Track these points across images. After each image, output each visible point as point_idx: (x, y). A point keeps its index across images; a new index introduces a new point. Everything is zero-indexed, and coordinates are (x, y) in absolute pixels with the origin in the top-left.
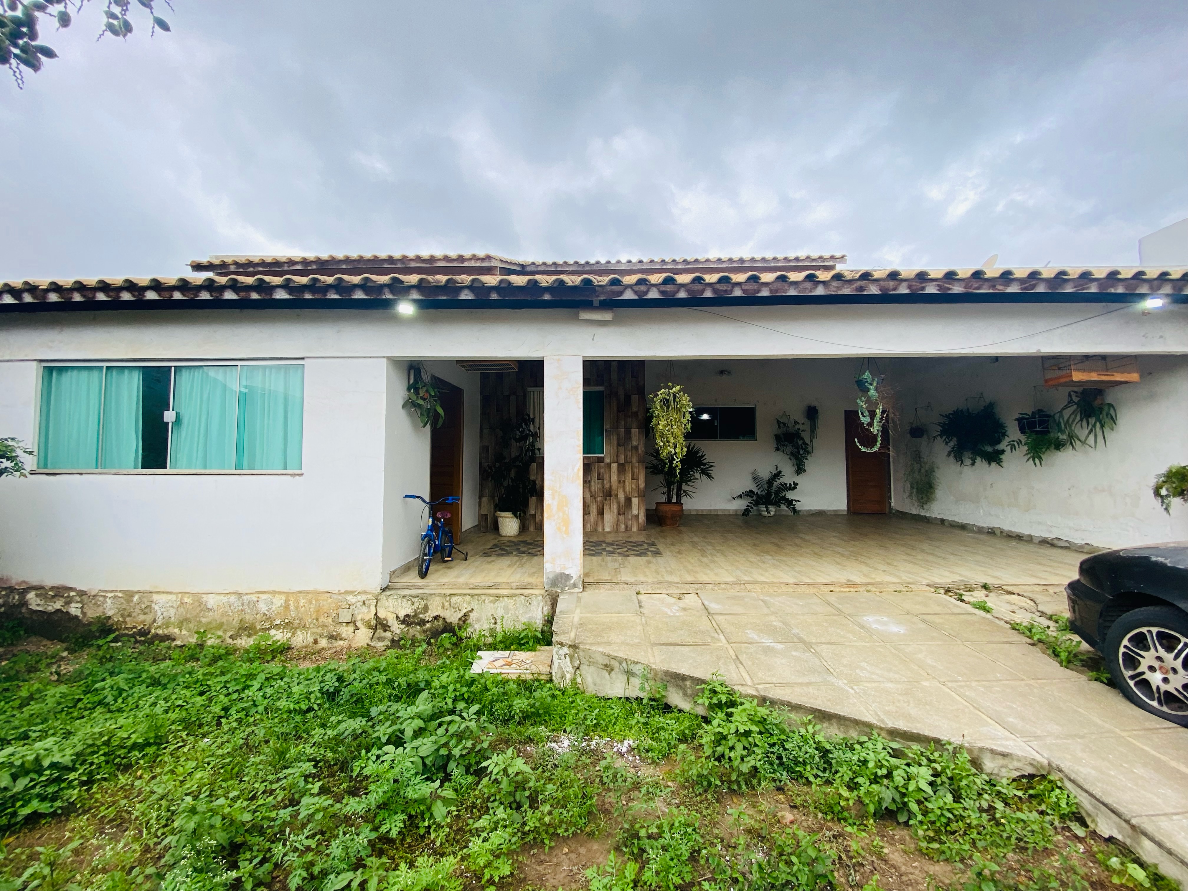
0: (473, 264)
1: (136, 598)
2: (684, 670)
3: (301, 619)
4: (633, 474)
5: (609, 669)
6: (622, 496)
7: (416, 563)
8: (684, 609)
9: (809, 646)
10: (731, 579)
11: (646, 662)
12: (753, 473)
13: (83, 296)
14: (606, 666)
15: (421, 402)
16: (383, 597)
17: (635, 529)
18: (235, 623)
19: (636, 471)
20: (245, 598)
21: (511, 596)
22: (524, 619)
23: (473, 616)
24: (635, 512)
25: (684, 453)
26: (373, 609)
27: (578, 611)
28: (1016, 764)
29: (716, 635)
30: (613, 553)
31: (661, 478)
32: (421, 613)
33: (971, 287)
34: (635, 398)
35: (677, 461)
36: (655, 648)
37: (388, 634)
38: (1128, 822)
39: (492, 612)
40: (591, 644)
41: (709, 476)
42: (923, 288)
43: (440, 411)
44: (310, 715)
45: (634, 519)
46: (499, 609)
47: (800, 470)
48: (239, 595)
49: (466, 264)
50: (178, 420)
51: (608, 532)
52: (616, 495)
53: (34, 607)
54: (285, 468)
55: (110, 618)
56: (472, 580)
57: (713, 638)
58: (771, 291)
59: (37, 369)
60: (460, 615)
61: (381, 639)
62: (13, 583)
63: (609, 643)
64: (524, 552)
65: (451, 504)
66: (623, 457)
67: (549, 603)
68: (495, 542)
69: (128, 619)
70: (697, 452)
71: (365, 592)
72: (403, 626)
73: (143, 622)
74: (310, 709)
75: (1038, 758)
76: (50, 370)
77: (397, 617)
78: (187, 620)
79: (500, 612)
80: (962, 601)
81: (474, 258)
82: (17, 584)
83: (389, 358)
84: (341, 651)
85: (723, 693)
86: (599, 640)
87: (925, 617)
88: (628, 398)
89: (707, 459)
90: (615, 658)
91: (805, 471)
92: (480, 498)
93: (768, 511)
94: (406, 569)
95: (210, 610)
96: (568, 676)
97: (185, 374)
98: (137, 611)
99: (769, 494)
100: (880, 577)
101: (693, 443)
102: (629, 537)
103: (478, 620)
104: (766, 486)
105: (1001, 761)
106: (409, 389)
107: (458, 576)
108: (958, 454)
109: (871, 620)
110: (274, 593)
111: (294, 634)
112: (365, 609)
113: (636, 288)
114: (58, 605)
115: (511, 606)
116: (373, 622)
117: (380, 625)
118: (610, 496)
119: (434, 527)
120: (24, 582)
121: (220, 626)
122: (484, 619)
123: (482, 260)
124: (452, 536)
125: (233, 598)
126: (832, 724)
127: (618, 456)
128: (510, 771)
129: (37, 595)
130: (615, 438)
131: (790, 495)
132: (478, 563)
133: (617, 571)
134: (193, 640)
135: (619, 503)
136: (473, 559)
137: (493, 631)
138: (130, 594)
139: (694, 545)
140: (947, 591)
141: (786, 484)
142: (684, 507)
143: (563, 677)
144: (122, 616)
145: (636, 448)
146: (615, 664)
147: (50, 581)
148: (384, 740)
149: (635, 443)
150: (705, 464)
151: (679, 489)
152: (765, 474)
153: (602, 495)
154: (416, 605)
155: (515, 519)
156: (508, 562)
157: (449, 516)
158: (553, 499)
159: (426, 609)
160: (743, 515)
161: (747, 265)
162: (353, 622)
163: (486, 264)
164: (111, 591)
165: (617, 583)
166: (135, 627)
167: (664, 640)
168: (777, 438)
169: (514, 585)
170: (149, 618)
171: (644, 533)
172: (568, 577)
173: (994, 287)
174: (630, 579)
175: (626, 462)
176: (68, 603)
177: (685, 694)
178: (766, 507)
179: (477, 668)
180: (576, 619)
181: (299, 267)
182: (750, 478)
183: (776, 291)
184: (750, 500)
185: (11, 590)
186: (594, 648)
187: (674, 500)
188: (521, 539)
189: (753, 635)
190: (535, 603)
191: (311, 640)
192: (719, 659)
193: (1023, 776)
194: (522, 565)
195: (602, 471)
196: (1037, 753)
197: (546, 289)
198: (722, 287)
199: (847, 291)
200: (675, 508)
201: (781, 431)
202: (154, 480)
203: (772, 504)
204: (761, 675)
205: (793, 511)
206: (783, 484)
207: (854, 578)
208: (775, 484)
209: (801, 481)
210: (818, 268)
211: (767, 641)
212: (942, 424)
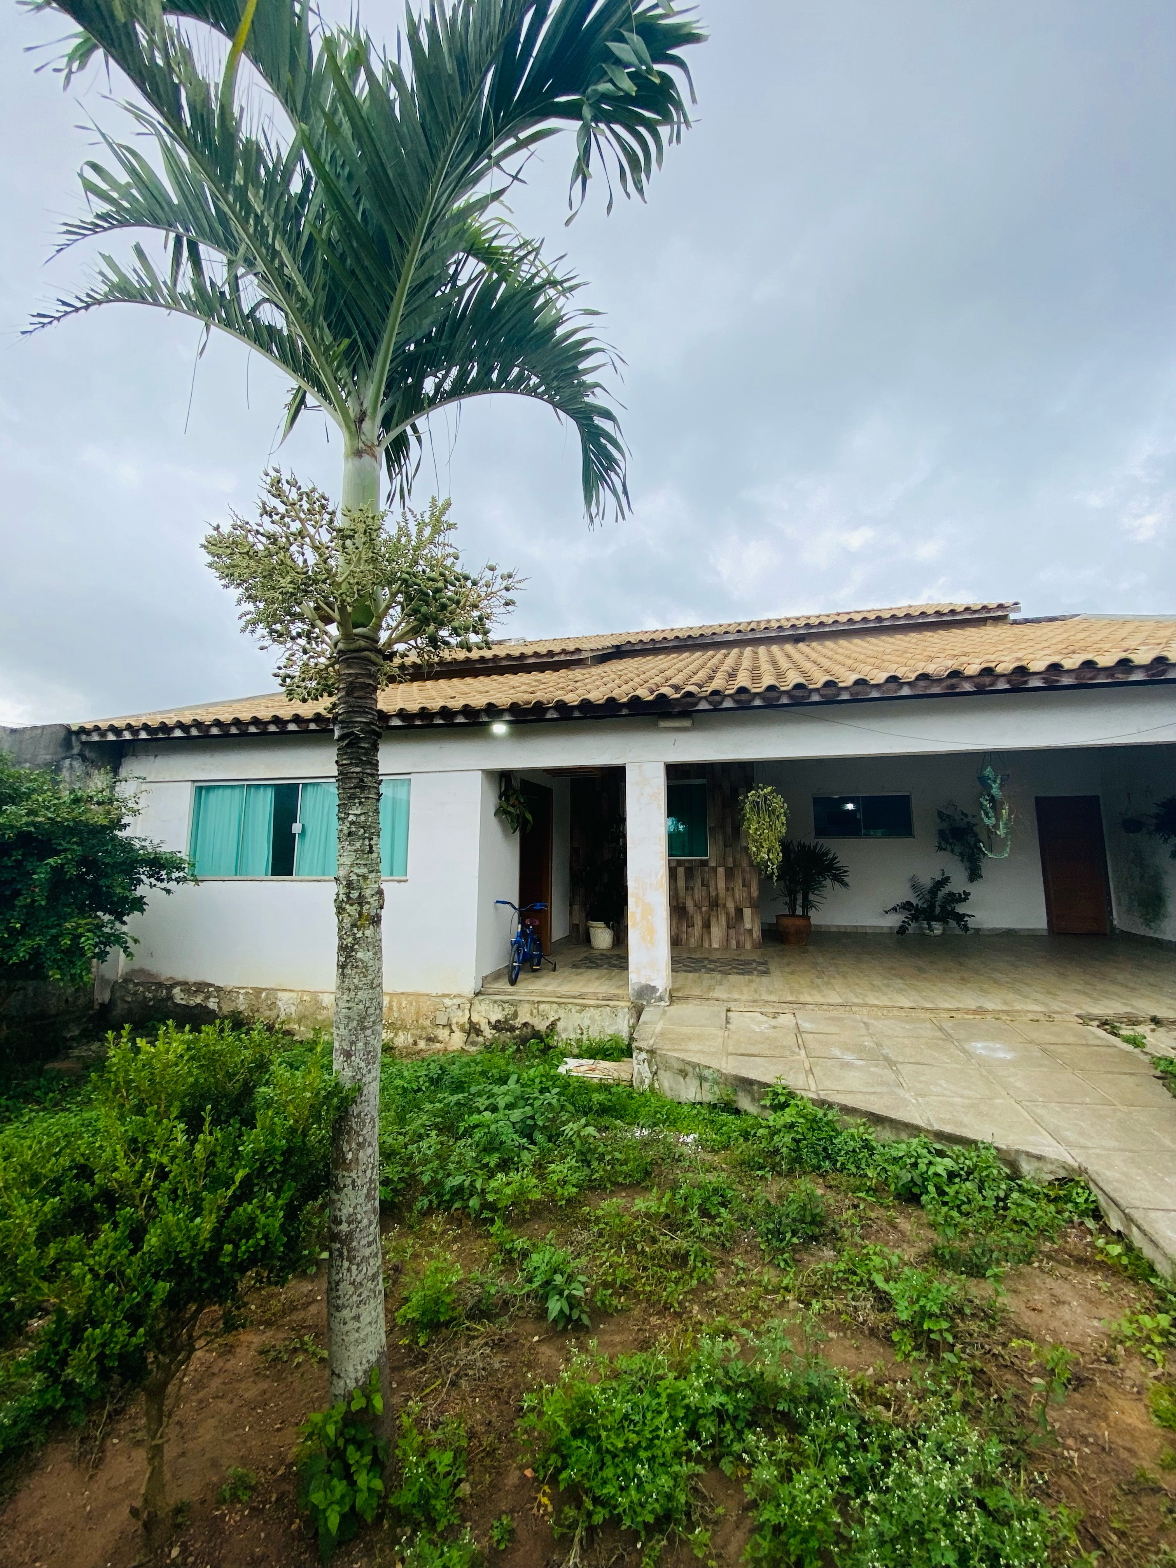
0: (563, 658)
1: (264, 995)
2: (752, 1075)
3: (402, 1021)
4: (744, 880)
5: (684, 1073)
6: (731, 906)
7: (506, 971)
8: (774, 1027)
9: (890, 1063)
10: (840, 1001)
11: (718, 1067)
12: (912, 879)
13: (238, 729)
14: (681, 1071)
15: (511, 809)
16: (476, 1001)
17: (748, 946)
19: (748, 876)
21: (597, 1007)
22: (610, 1031)
23: (560, 1025)
24: (748, 925)
25: (780, 859)
26: (467, 1012)
27: (661, 1023)
28: (1050, 1167)
29: (797, 1050)
30: (713, 970)
32: (510, 1019)
33: (1084, 678)
35: (772, 868)
36: (730, 1057)
37: (481, 1039)
38: (1123, 1211)
39: (579, 1022)
40: (668, 1050)
41: (846, 885)
42: (1026, 682)
43: (529, 816)
44: (420, 1094)
45: (747, 935)
46: (584, 1019)
47: (974, 875)
49: (556, 659)
50: (303, 833)
51: (716, 949)
52: (724, 906)
53: (178, 1001)
54: (392, 875)
55: (241, 1012)
56: (559, 989)
57: (793, 1052)
58: (852, 695)
59: (190, 788)
60: (548, 1023)
61: (474, 1044)
62: (163, 979)
63: (685, 1051)
64: (614, 966)
65: (541, 911)
66: (731, 860)
67: (635, 1015)
68: (586, 954)
69: (256, 1014)
70: (826, 854)
71: (460, 996)
72: (494, 1032)
73: (268, 1018)
74: (419, 1090)
75: (1071, 1161)
76: (200, 788)
77: (489, 1023)
78: (305, 1017)
79: (586, 1023)
80: (1116, 1035)
81: (564, 652)
82: (168, 979)
83: (483, 771)
84: (439, 1051)
85: (782, 1094)
86: (676, 1047)
87: (1047, 1046)
88: (734, 791)
89: (840, 863)
90: (688, 1063)
91: (981, 877)
92: (571, 905)
93: (931, 928)
94: (496, 976)
95: (324, 1008)
96: (647, 1081)
97: (310, 789)
98: (265, 1006)
99: (932, 906)
100: (1019, 1005)
101: (821, 842)
102: (739, 955)
103: (565, 1030)
104: (928, 897)
105: (1037, 1164)
106: (500, 798)
107: (546, 985)
109: (979, 1047)
111: (396, 1035)
112: (460, 1013)
113: (711, 699)
114: (199, 1000)
115: (597, 1017)
116: (467, 1026)
117: (473, 1029)
118: (717, 906)
119: (523, 934)
120: (172, 978)
121: (333, 1023)
122: (571, 1029)
123: (572, 653)
124: (540, 945)
126: (884, 1128)
127: (724, 858)
128: (582, 1134)
129: (182, 990)
130: (721, 838)
131: (961, 909)
132: (566, 974)
133: (711, 988)
134: (310, 1035)
135: (727, 914)
136: (561, 970)
137: (579, 1041)
138: (261, 990)
139: (815, 965)
140: (1102, 1026)
141: (954, 894)
142: (813, 922)
143: (642, 1082)
144: (252, 1011)
145: (746, 848)
146: (689, 1069)
147: (193, 977)
148: (482, 1108)
149: (744, 844)
150: (838, 869)
151: (805, 898)
152: (926, 881)
153: (707, 904)
154: (507, 1010)
155: (608, 930)
156: (596, 975)
157: (537, 923)
158: (637, 906)
159: (515, 1015)
160: (898, 933)
162: (448, 1026)
163: (576, 657)
164: (243, 988)
165: (708, 999)
166: (262, 1022)
167: (742, 1051)
168: (942, 834)
169: (600, 997)
170: (273, 1014)
171: (759, 951)
172: (654, 989)
173: (1112, 676)
174: (724, 996)
175: (735, 865)
176: (207, 998)
177: (752, 1098)
178: (929, 924)
179: (562, 1070)
180: (658, 1029)
182: (908, 886)
183: (857, 694)
184: (907, 914)
185: (160, 985)
186: (669, 1053)
187: (799, 911)
188: (615, 952)
189: (837, 1052)
190: (620, 1015)
191: (411, 1041)
192: (791, 1069)
193: (1057, 1179)
194: (611, 979)
195: (706, 876)
196: (1072, 1158)
197: (624, 704)
198: (798, 693)
199: (936, 690)
200: (801, 922)
201: (945, 825)
202: (282, 886)
203: (937, 919)
204: (828, 1084)
205: (966, 929)
206: (951, 894)
207: (990, 1006)
208: (941, 894)
209: (976, 890)
210: (983, 621)
211: (849, 1057)
212: (1157, 816)
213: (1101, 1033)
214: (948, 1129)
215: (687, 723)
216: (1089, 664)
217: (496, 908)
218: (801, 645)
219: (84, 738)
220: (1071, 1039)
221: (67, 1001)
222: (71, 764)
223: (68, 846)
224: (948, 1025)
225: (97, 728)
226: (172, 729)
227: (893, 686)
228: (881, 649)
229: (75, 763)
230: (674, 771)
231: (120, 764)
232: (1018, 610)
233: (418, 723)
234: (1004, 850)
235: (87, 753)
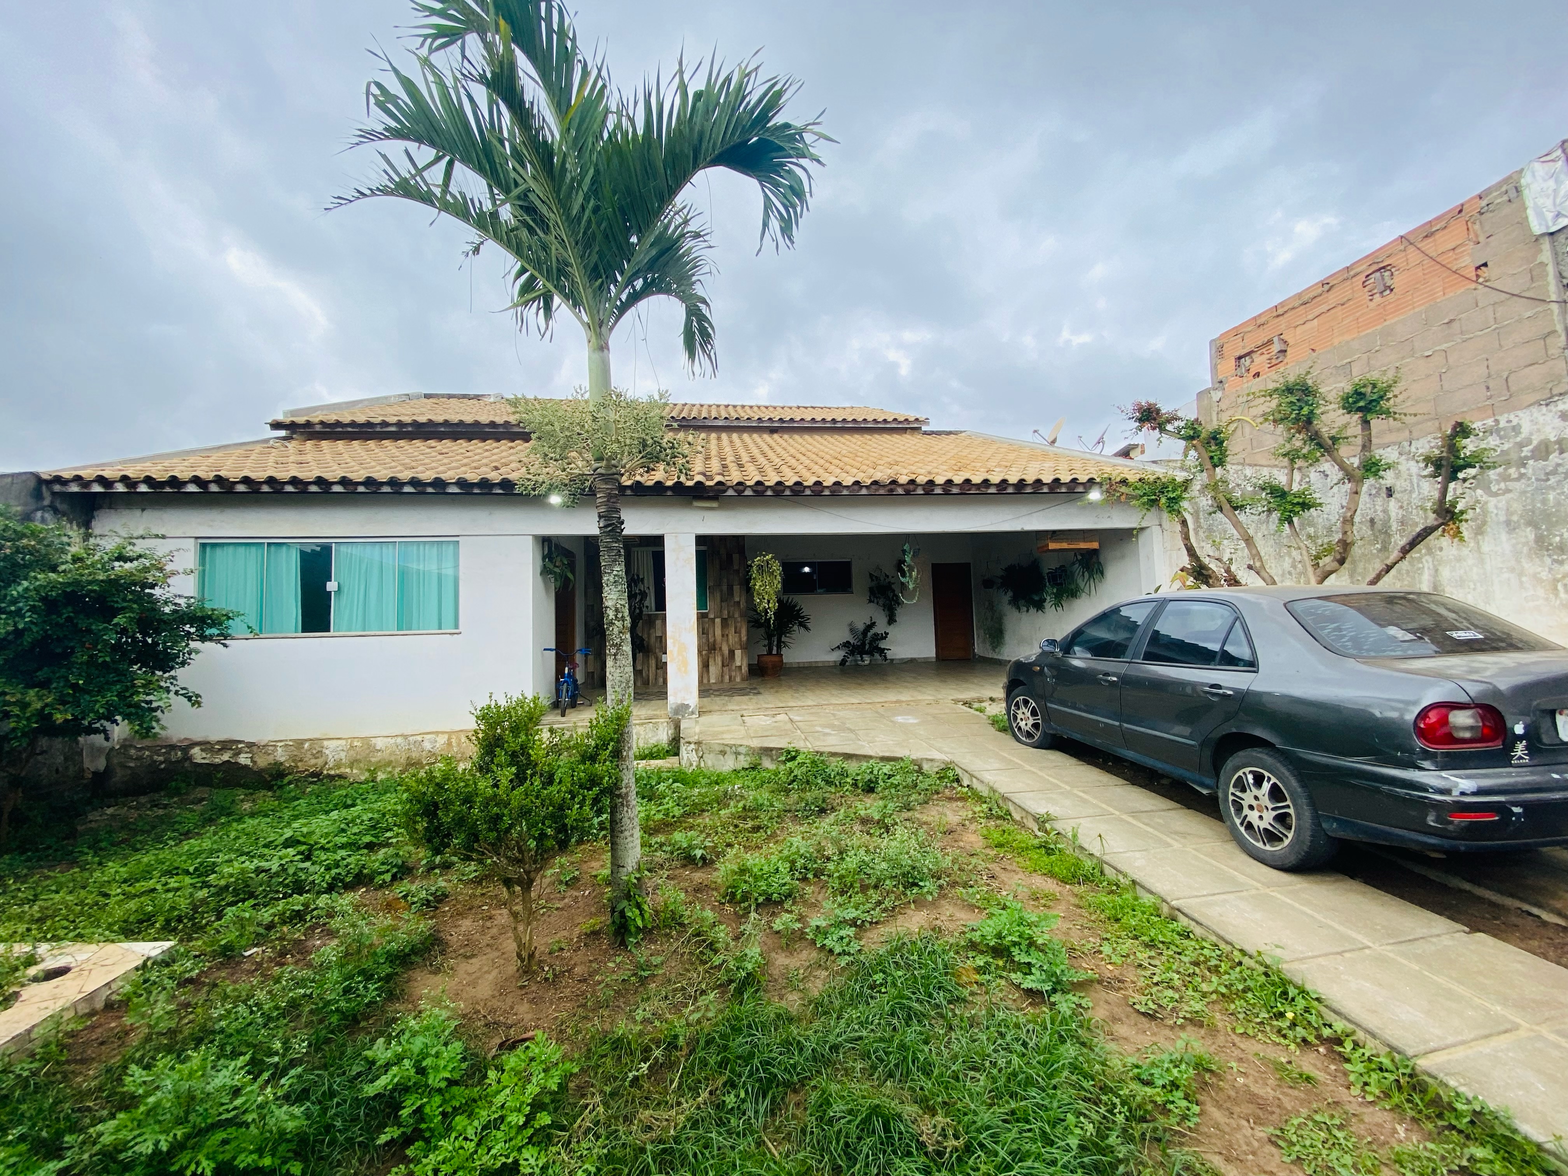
1: (306, 745)
2: (772, 745)
3: (463, 753)
4: (736, 628)
5: (723, 753)
6: (725, 649)
8: (776, 721)
9: (851, 731)
10: (812, 703)
11: (748, 744)
12: (850, 625)
13: (271, 487)
14: (721, 752)
15: (557, 569)
17: (738, 679)
18: (403, 761)
19: (739, 625)
20: (411, 738)
21: (642, 724)
22: (652, 741)
24: (738, 663)
25: (777, 607)
27: (698, 727)
28: (937, 763)
29: (795, 730)
31: (762, 631)
33: (964, 489)
34: (736, 557)
35: (771, 614)
36: (754, 739)
40: (710, 739)
41: (807, 629)
42: (933, 490)
43: (570, 575)
45: (737, 670)
47: (891, 620)
48: (406, 737)
50: (341, 589)
51: (713, 683)
52: (720, 648)
53: (199, 761)
54: (440, 628)
55: (281, 764)
57: (793, 731)
59: (195, 546)
62: (174, 741)
63: (723, 738)
66: (726, 612)
67: (674, 727)
69: (299, 764)
70: (794, 606)
73: (314, 765)
76: (204, 546)
78: (357, 761)
80: (971, 708)
82: (182, 741)
83: (533, 535)
85: (792, 752)
86: (715, 737)
87: (936, 715)
88: (730, 557)
89: (805, 612)
90: (727, 745)
91: (896, 621)
92: (586, 656)
93: (862, 660)
95: (378, 751)
96: (695, 764)
97: (347, 548)
98: (309, 756)
99: (863, 644)
100: (920, 697)
101: (791, 597)
102: (733, 683)
104: (861, 637)
105: (930, 764)
106: (544, 559)
108: (1015, 603)
109: (900, 719)
110: (437, 733)
113: (736, 488)
114: (226, 757)
115: (641, 732)
118: (715, 649)
120: (186, 739)
121: (389, 763)
125: (399, 740)
126: (853, 759)
127: (721, 611)
129: (202, 750)
130: (718, 596)
131: (883, 644)
133: (725, 705)
134: (365, 777)
135: (723, 656)
138: (301, 742)
140: (965, 704)
141: (878, 634)
142: (784, 658)
143: (691, 765)
144: (293, 761)
145: (739, 603)
146: (728, 749)
147: (216, 735)
149: (737, 599)
150: (803, 617)
151: (779, 641)
152: (861, 627)
153: (706, 648)
158: (674, 644)
160: (840, 664)
161: (839, 425)
164: (281, 741)
165: (726, 711)
166: (307, 770)
167: (760, 734)
168: (872, 591)
169: (644, 718)
170: (320, 762)
171: (747, 680)
172: (688, 706)
173: (979, 489)
174: (736, 708)
175: (729, 616)
176: (238, 753)
177: (772, 760)
178: (861, 657)
180: (697, 730)
181: (393, 429)
182: (848, 630)
183: (835, 491)
184: (847, 650)
185: (173, 747)
186: (712, 741)
187: (774, 652)
189: (819, 729)
190: (661, 728)
192: (793, 739)
193: (940, 768)
195: (707, 626)
196: (947, 759)
197: (669, 488)
198: (797, 488)
199: (882, 492)
200: (776, 659)
201: (874, 584)
202: (315, 642)
203: (867, 653)
204: (818, 743)
205: (886, 659)
206: (876, 635)
207: (904, 699)
208: (870, 634)
209: (893, 631)
210: (905, 430)
211: (827, 730)
212: (1002, 577)
213: (963, 707)
214: (887, 754)
215: (715, 504)
216: (967, 481)
217: (543, 655)
218: (776, 436)
219: (57, 488)
220: (947, 711)
221: (57, 771)
222: (42, 517)
223: (125, 604)
224: (881, 710)
225: (78, 479)
226: (185, 483)
227: (856, 487)
228: (839, 450)
229: (46, 515)
230: (701, 540)
231: (93, 517)
232: (928, 424)
233: (476, 491)
234: (913, 598)
235: (58, 505)
